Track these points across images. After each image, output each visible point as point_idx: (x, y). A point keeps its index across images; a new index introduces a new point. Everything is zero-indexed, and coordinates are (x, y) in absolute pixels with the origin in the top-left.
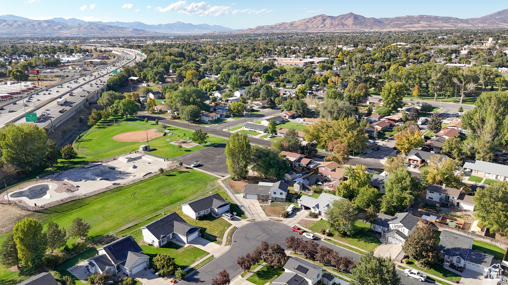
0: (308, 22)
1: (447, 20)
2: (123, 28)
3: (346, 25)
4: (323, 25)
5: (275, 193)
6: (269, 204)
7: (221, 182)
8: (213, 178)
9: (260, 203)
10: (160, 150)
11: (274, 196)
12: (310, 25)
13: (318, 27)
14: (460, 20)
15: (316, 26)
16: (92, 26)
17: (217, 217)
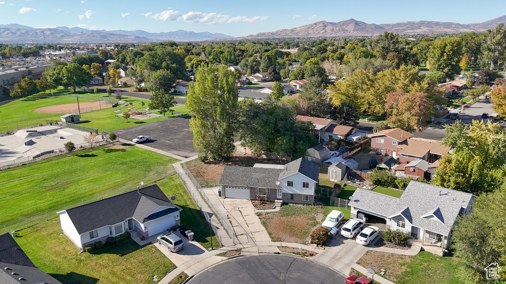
0: (309, 28)
1: (448, 25)
2: (125, 35)
3: (347, 31)
4: (324, 31)
5: (290, 184)
6: (278, 209)
7: (180, 166)
8: (167, 159)
9: (255, 206)
10: (96, 122)
11: (289, 190)
12: (311, 31)
13: (319, 33)
14: (461, 25)
15: (317, 32)
16: (95, 34)
17: (141, 243)
